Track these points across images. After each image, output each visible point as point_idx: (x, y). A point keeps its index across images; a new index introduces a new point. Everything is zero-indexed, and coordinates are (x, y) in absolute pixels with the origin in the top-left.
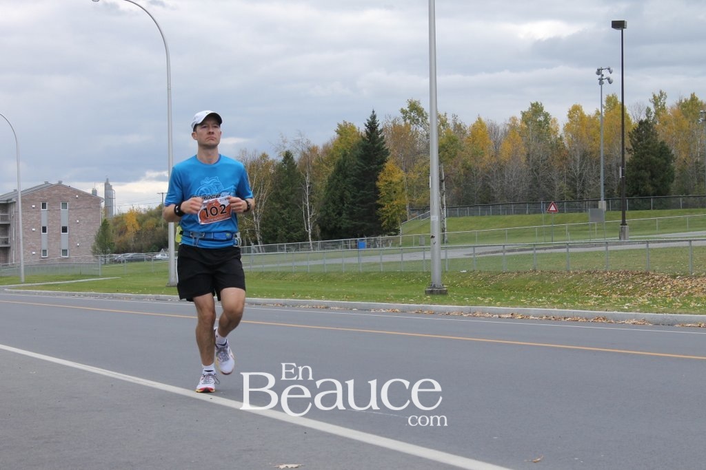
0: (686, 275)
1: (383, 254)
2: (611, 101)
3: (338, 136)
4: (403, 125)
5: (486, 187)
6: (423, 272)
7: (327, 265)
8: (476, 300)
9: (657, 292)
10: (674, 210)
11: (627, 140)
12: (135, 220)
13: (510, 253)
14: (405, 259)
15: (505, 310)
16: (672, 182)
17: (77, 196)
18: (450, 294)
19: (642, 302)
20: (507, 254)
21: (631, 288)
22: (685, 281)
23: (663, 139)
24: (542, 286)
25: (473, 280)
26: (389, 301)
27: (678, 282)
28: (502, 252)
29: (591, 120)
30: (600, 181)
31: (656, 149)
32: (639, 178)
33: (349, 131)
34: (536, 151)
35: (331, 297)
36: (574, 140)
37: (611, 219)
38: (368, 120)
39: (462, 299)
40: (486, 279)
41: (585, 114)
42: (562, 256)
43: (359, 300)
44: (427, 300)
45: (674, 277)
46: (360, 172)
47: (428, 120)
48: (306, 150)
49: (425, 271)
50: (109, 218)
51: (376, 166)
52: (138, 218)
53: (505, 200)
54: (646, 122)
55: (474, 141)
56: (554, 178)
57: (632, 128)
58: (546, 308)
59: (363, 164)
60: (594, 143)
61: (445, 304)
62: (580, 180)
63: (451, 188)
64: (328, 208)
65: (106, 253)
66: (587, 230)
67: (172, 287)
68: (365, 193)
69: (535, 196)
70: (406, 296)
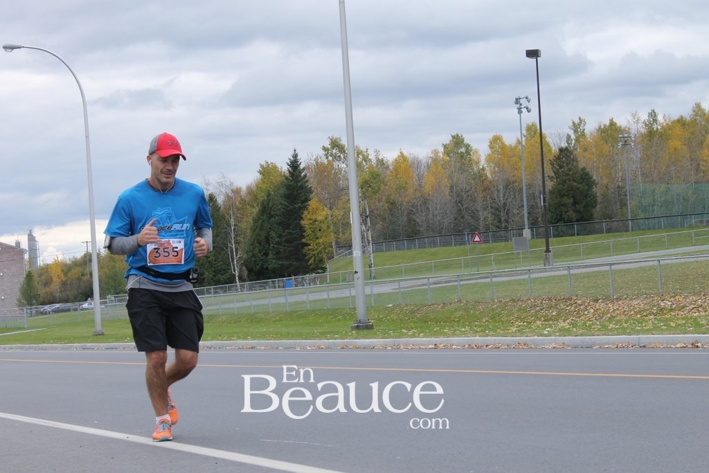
0: (607, 299)
1: (311, 292)
2: (531, 129)
3: (261, 176)
4: (326, 163)
5: (410, 220)
6: (350, 309)
7: (253, 306)
8: (400, 332)
10: (598, 236)
11: (547, 167)
12: (60, 270)
13: (436, 286)
14: (331, 297)
16: (595, 207)
17: (0, 249)
18: (375, 328)
19: (562, 327)
20: (432, 286)
22: (607, 304)
23: (584, 165)
24: (467, 315)
25: (399, 314)
26: (315, 338)
27: (601, 306)
28: (427, 285)
29: (512, 150)
30: (523, 210)
32: (562, 205)
33: (271, 170)
34: (459, 182)
35: (258, 337)
36: (497, 170)
37: (535, 247)
38: (290, 159)
39: (387, 333)
40: (412, 312)
41: (506, 143)
42: (486, 286)
43: (285, 339)
44: (353, 335)
45: (597, 301)
48: (229, 192)
49: (351, 307)
50: (34, 270)
51: (300, 204)
52: (64, 268)
53: (431, 233)
54: (566, 149)
55: (397, 175)
56: (479, 209)
57: (553, 156)
58: (468, 337)
59: (286, 203)
60: (516, 172)
61: (370, 338)
62: (504, 210)
63: (376, 224)
64: (253, 248)
65: (31, 305)
66: (513, 259)
67: (99, 336)
68: (290, 232)
69: (461, 228)
70: (332, 332)
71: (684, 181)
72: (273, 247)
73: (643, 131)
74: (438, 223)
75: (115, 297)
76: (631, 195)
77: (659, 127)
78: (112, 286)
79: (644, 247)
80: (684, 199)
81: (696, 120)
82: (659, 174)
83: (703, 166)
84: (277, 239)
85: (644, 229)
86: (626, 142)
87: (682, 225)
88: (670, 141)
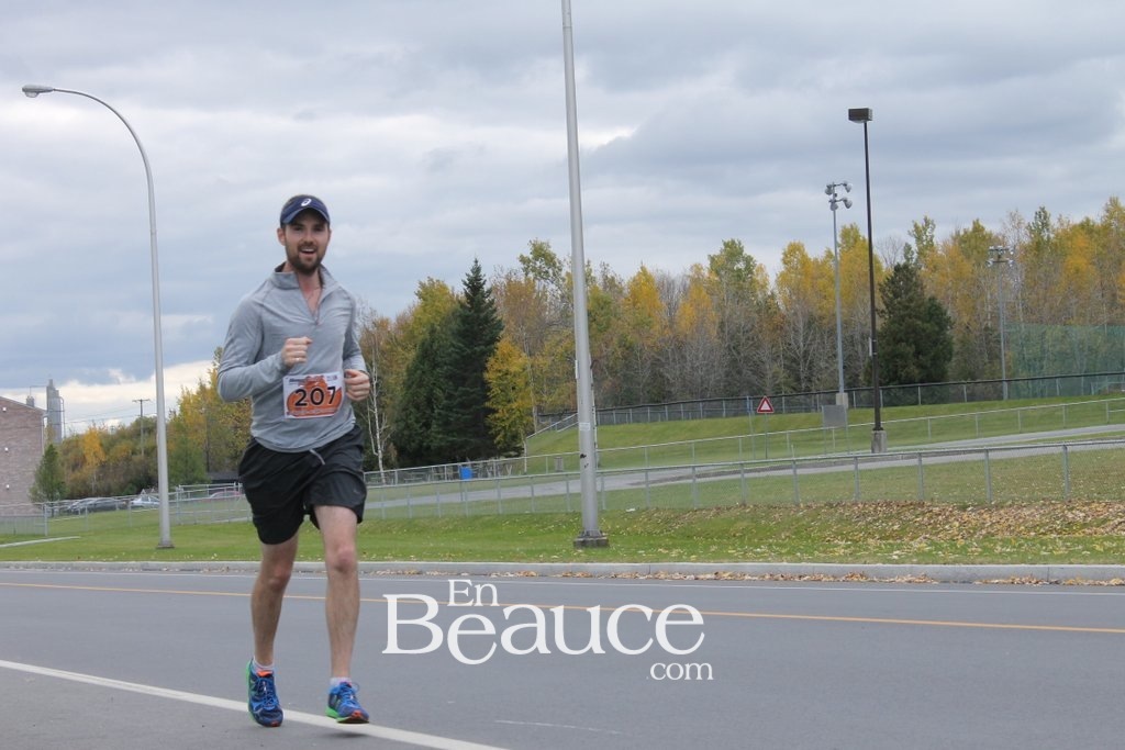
0: (981, 505)
1: (502, 487)
2: (849, 235)
3: (420, 301)
4: (523, 280)
5: (656, 376)
6: (567, 514)
7: (412, 506)
8: (656, 553)
9: (938, 533)
10: (955, 405)
11: (878, 295)
12: (97, 445)
13: (703, 480)
14: (536, 494)
15: (706, 567)
16: (950, 360)
17: (4, 409)
18: (612, 545)
19: (919, 549)
20: (699, 480)
21: (896, 527)
22: (981, 514)
23: (933, 292)
24: (755, 528)
25: (645, 524)
26: (520, 559)
27: (970, 516)
28: (688, 478)
29: (818, 266)
30: (837, 363)
31: (922, 309)
32: (897, 356)
33: (438, 293)
34: (734, 316)
35: (425, 556)
36: (794, 298)
37: (856, 421)
38: (468, 275)
39: (636, 553)
40: (667, 521)
41: (810, 256)
42: (783, 480)
43: (471, 560)
44: (579, 555)
45: (964, 508)
46: (458, 357)
47: (563, 274)
48: (369, 325)
49: (569, 510)
50: (55, 442)
51: (483, 347)
52: (104, 442)
53: (688, 396)
54: (906, 266)
55: (634, 304)
56: (764, 359)
57: (883, 277)
58: (769, 562)
59: (460, 345)
60: (825, 302)
61: (610, 561)
62: (805, 361)
63: (603, 379)
64: (407, 416)
65: (52, 498)
66: (819, 440)
67: (166, 549)
68: (467, 391)
69: (736, 389)
70: (545, 550)
71: (1090, 321)
72: (439, 414)
73: (1026, 240)
74: (699, 381)
75: (185, 489)
76: (1007, 342)
77: (1052, 236)
78: (181, 472)
79: (1029, 424)
80: (1090, 349)
81: (1110, 225)
82: (1051, 308)
83: (1121, 297)
84: (445, 402)
85: (1024, 397)
86: (999, 257)
87: (1088, 391)
88: (1069, 257)
